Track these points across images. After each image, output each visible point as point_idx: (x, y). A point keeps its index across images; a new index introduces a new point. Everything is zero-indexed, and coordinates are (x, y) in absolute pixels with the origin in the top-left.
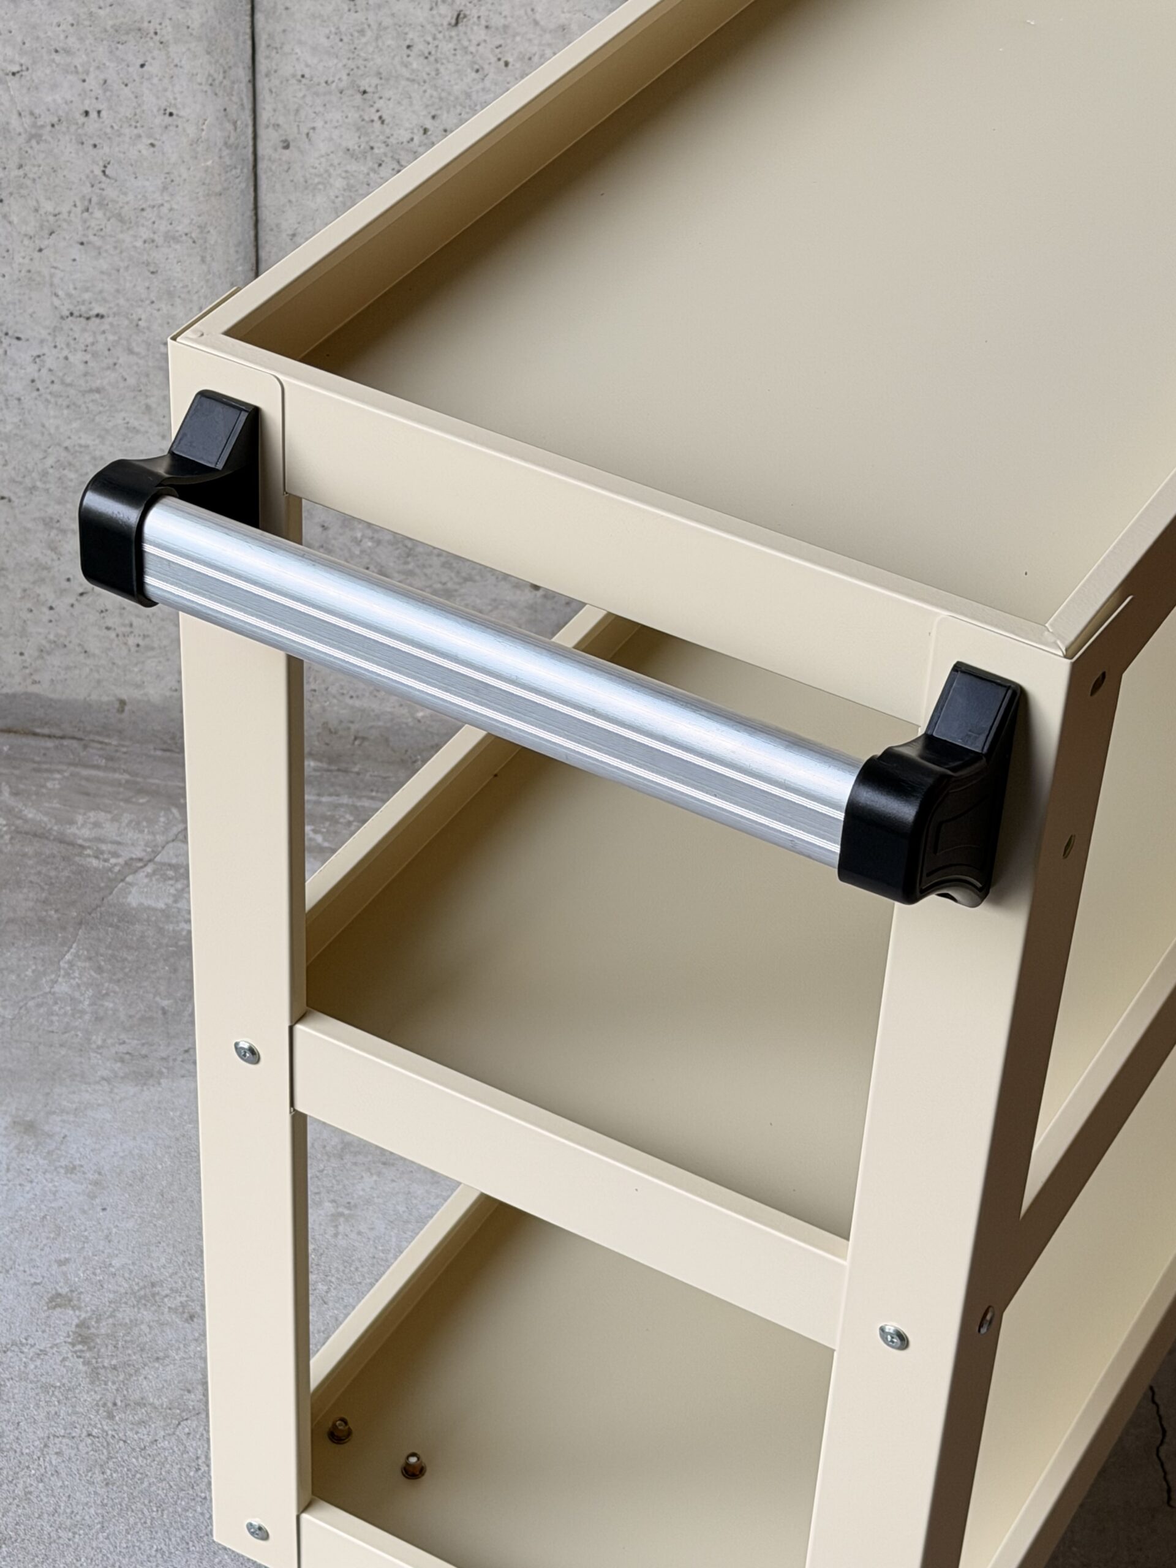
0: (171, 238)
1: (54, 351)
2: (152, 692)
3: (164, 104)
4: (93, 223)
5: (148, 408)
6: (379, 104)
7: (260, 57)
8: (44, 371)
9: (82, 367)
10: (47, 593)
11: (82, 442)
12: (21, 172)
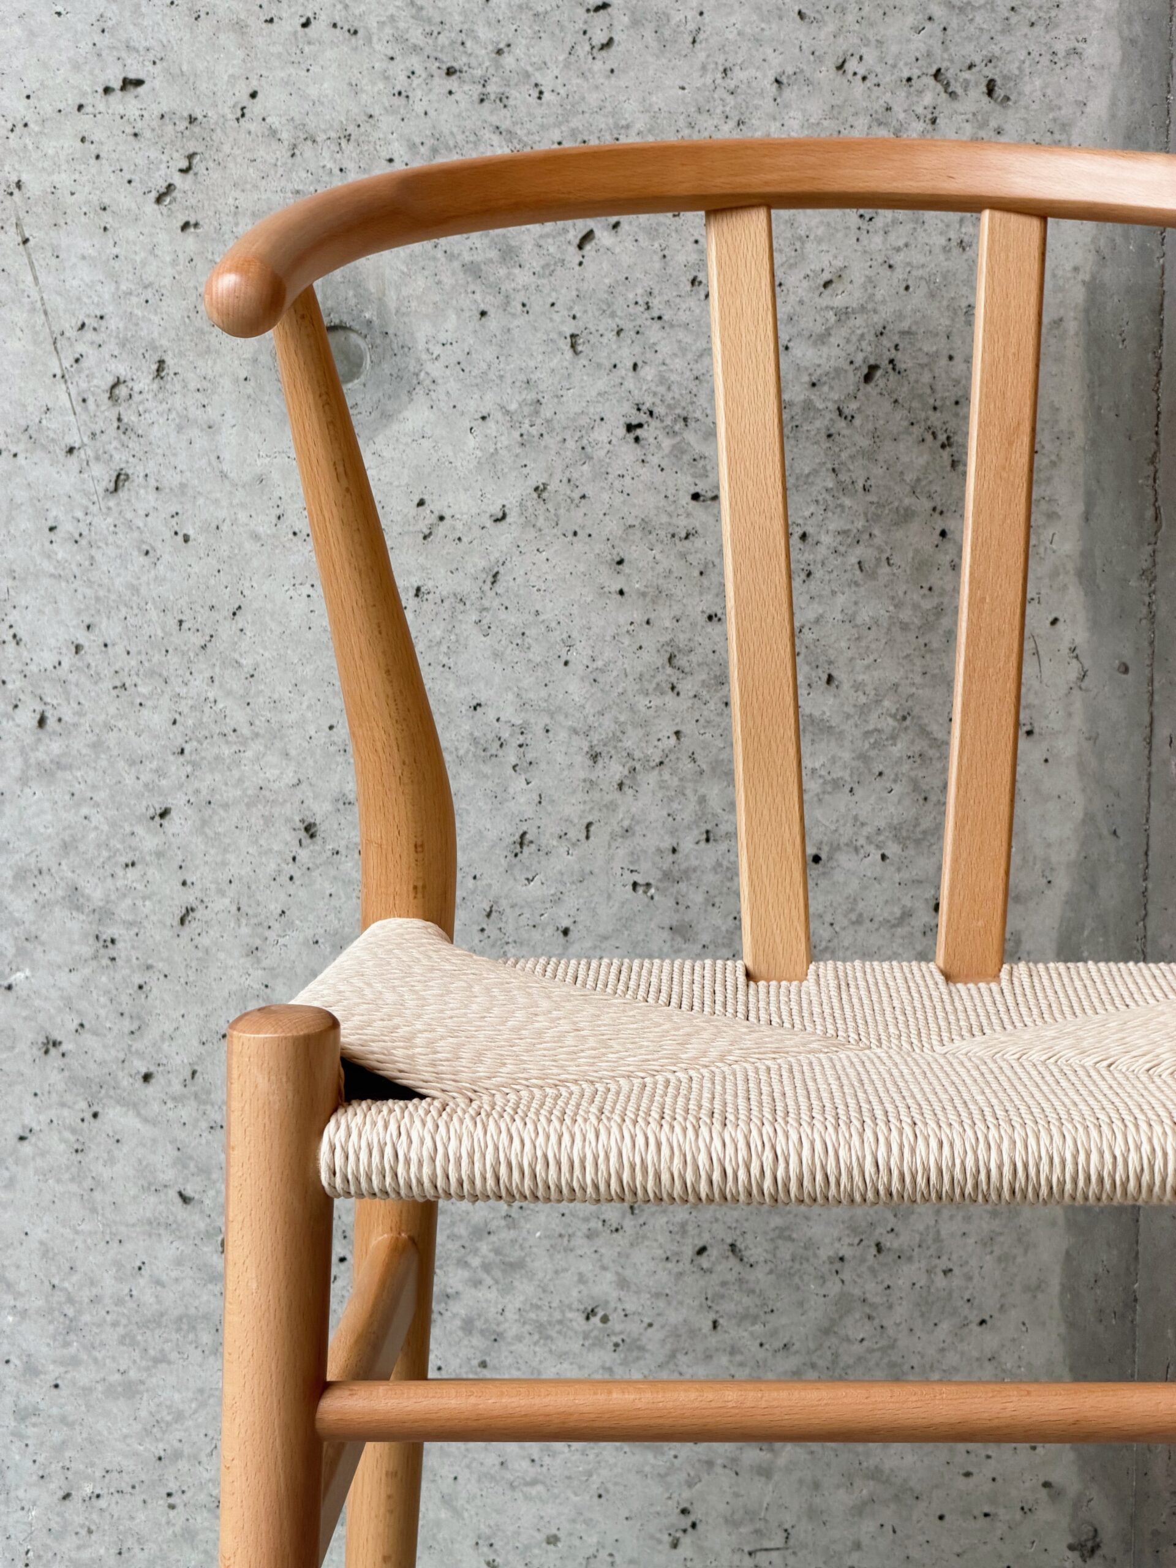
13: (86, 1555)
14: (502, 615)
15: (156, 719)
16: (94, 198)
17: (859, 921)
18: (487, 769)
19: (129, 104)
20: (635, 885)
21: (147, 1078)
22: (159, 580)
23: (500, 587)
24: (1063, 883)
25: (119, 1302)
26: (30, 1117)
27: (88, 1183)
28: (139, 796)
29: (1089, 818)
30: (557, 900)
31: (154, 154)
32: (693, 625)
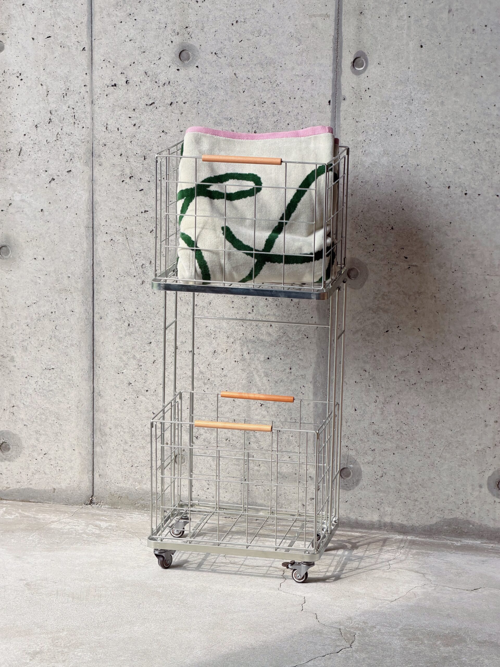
0: (72, 345)
1: (41, 380)
2: (62, 485)
3: (71, 309)
4: (52, 342)
5: (64, 394)
6: (124, 306)
7: (94, 295)
8: (38, 386)
9: (48, 384)
10: (35, 455)
11: (47, 406)
12: (35, 330)
13: (135, 477)
14: (211, 310)
15: (149, 326)
16: (139, 231)
17: (276, 370)
18: (208, 338)
19: (146, 215)
20: (235, 361)
21: (147, 391)
22: (150, 301)
23: (211, 305)
24: (313, 365)
25: (142, 431)
26: (126, 397)
27: (136, 409)
28: (146, 340)
29: (318, 354)
30: (221, 363)
31: (150, 224)
32: (246, 314)
